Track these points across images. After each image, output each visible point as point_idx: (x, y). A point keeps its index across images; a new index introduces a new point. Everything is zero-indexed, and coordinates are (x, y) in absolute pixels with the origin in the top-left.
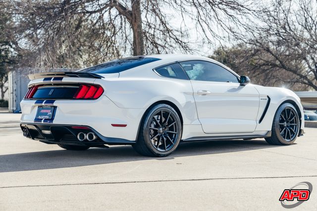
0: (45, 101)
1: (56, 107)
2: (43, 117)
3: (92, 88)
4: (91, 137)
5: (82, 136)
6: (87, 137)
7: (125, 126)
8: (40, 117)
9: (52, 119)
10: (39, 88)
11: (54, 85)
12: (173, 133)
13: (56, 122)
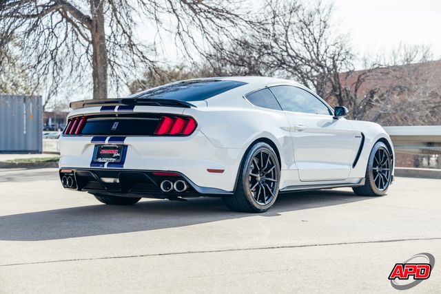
0: (108, 138)
1: (127, 146)
2: (106, 160)
3: (179, 120)
4: (180, 186)
5: (167, 186)
6: (174, 186)
7: (222, 171)
8: (100, 160)
9: (122, 163)
10: (88, 120)
11: (120, 115)
12: (272, 181)
13: (128, 166)
